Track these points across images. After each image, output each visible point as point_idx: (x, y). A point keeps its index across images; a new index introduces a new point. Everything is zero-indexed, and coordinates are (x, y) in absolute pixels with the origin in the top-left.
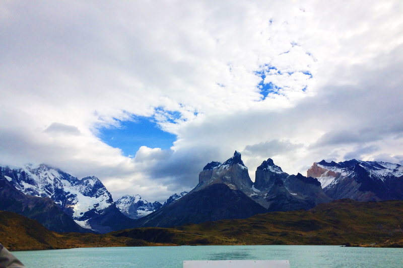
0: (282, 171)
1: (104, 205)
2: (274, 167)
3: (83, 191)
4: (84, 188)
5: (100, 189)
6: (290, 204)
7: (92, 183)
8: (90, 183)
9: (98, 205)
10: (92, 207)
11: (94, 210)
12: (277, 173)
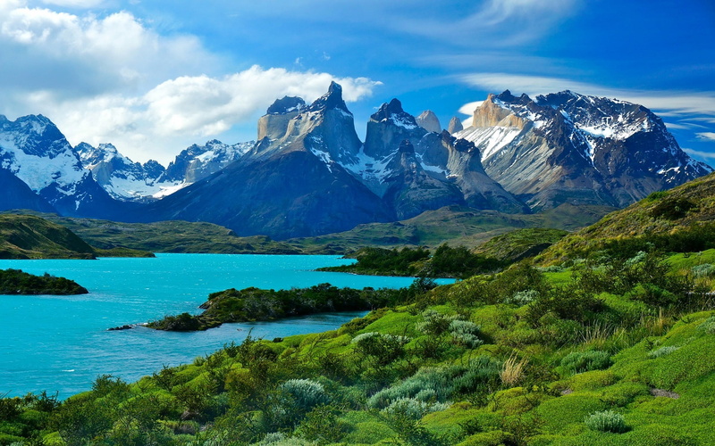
0: (415, 124)
1: (73, 176)
2: (402, 116)
3: (22, 145)
4: (24, 138)
5: (56, 141)
6: (420, 190)
7: (39, 129)
8: (35, 129)
9: (58, 174)
10: (50, 181)
11: (54, 185)
12: (407, 127)
